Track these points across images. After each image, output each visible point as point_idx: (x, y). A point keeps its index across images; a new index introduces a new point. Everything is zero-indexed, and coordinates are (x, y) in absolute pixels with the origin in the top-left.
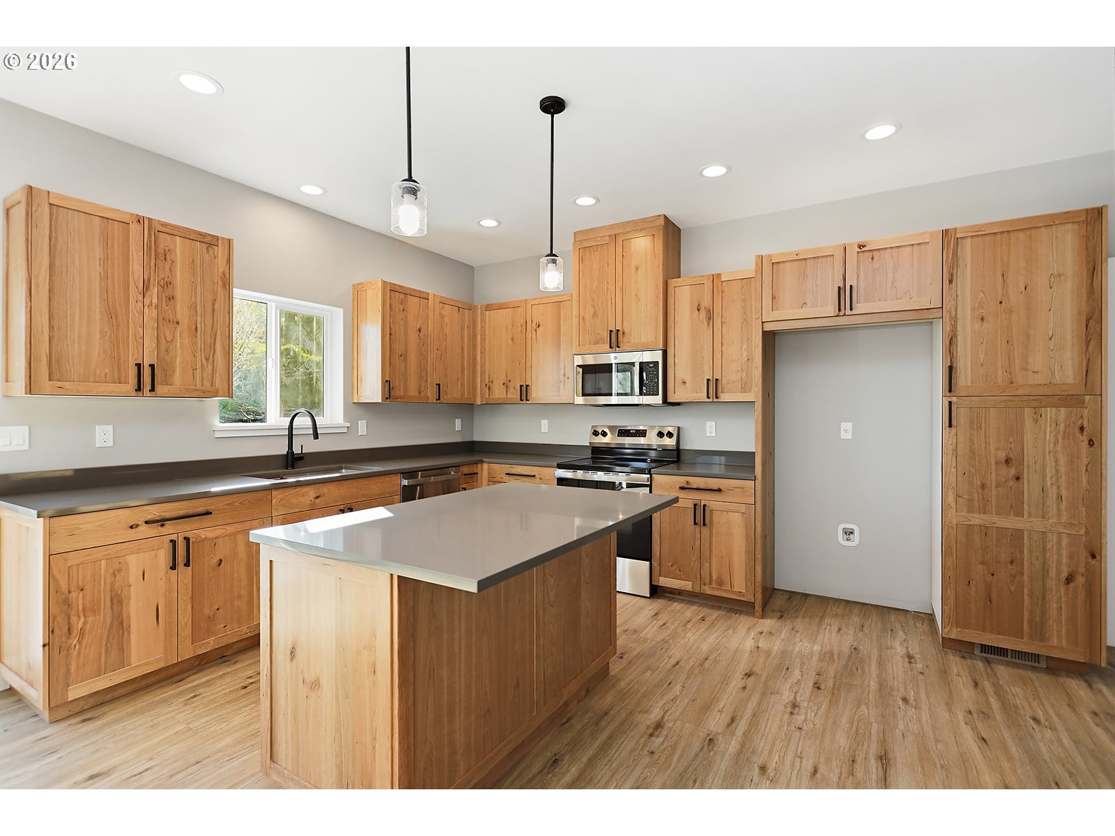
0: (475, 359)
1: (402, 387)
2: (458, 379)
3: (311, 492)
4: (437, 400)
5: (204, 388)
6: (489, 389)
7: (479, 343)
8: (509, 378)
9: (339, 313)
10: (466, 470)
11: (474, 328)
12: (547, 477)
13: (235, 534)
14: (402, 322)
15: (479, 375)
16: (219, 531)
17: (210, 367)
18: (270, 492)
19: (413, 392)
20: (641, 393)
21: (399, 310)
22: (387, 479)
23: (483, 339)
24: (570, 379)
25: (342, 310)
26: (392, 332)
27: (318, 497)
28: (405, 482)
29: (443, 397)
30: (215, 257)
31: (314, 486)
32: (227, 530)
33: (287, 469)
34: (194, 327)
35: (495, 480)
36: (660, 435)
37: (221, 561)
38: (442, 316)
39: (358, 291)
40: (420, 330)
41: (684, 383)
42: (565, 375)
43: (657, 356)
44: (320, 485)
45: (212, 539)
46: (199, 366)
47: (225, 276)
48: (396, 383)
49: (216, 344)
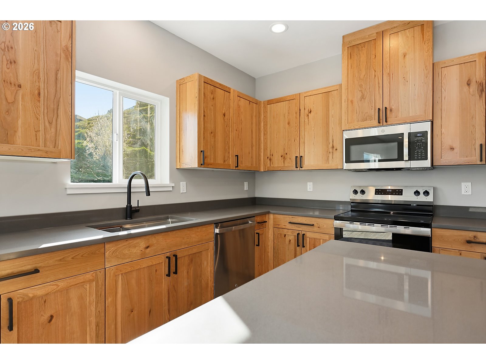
0: (260, 139)
1: (212, 157)
2: (249, 153)
3: (142, 243)
4: (236, 167)
5: (47, 149)
6: (270, 160)
7: (262, 128)
8: (286, 152)
9: (167, 100)
10: (259, 219)
11: (259, 117)
12: (325, 226)
13: (67, 289)
14: (212, 108)
15: (262, 150)
16: (50, 288)
17: (53, 130)
18: (103, 245)
19: (220, 161)
20: (410, 159)
21: (210, 98)
22: (204, 229)
23: (266, 125)
24: (338, 150)
25: (169, 98)
26: (205, 114)
27: (147, 247)
28: (217, 231)
29: (240, 165)
30: (58, 31)
31: (145, 237)
32: (58, 286)
33: (126, 219)
34: (36, 92)
35: (280, 227)
36: (417, 193)
37: (52, 317)
38: (239, 107)
39: (181, 84)
40: (224, 115)
41: (452, 149)
42: (333, 147)
43: (426, 127)
44: (150, 236)
45: (42, 297)
46: (42, 128)
47: (68, 50)
48: (208, 153)
49: (59, 110)
